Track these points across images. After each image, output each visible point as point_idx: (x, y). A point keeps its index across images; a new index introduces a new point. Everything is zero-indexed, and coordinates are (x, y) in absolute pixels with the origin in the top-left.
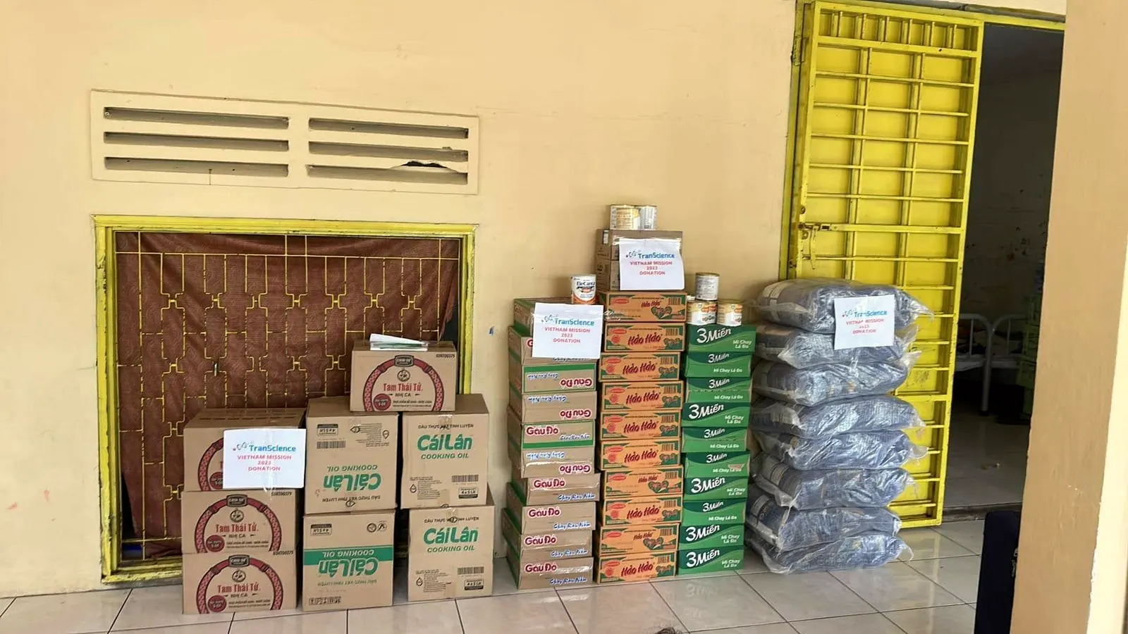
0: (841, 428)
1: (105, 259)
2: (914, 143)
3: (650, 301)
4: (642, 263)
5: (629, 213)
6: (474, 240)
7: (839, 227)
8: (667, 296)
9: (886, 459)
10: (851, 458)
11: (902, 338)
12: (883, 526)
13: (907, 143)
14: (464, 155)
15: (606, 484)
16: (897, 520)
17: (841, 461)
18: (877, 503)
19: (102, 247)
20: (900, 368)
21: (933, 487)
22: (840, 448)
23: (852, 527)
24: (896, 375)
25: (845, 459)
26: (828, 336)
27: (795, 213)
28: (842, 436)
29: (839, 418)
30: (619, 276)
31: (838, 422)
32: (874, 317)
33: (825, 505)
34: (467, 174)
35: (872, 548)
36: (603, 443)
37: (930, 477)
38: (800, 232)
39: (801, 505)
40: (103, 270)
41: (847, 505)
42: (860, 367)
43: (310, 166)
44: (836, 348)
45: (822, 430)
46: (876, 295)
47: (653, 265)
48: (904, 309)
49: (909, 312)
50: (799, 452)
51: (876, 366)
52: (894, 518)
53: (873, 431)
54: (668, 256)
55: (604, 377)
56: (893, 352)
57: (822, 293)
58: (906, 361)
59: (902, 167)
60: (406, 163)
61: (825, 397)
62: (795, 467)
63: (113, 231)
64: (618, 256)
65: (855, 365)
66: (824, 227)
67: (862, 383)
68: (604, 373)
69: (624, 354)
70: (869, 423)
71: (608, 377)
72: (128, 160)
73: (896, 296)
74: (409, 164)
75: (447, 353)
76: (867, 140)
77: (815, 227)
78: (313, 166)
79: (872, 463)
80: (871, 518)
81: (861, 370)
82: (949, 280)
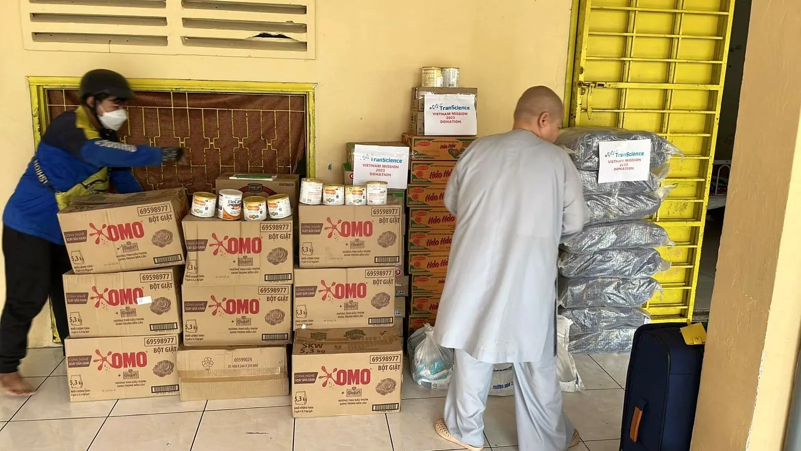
0: (601, 246)
1: (38, 110)
2: (682, 13)
3: (447, 144)
4: (442, 114)
5: (434, 73)
6: (314, 96)
7: (613, 85)
8: (461, 140)
9: (639, 270)
10: (609, 269)
11: (657, 175)
12: (635, 322)
13: (675, 13)
14: (303, 28)
15: (413, 284)
16: (648, 318)
17: (601, 271)
18: (630, 305)
19: (36, 101)
20: (655, 199)
21: (687, 294)
22: (601, 261)
23: (608, 322)
24: (651, 205)
25: (605, 270)
26: (593, 173)
27: (576, 73)
28: (602, 252)
29: (601, 237)
30: (424, 124)
31: (599, 241)
32: (632, 157)
33: (587, 305)
34: (306, 43)
35: (625, 339)
36: (410, 253)
37: (684, 286)
38: (579, 89)
39: (566, 305)
40: (37, 117)
41: (606, 306)
42: (620, 198)
43: (185, 37)
44: (599, 182)
45: (585, 247)
46: (635, 139)
47: (451, 115)
48: (658, 151)
49: (663, 153)
50: (566, 263)
51: (634, 197)
52: (645, 317)
53: (630, 249)
54: (465, 108)
55: (410, 203)
56: (648, 185)
57: (589, 137)
58: (660, 193)
59: (671, 34)
60: (258, 34)
61: (589, 221)
62: (563, 275)
63: (44, 89)
64: (424, 108)
65: (616, 196)
66: (599, 85)
67: (621, 211)
68: (410, 200)
69: (426, 185)
70: (625, 242)
71: (414, 203)
72: (51, 34)
73: (652, 140)
74: (260, 36)
75: (288, 183)
76: (639, 11)
77: (592, 85)
78: (189, 38)
79: (627, 273)
80: (624, 316)
81: (620, 200)
82: (708, 128)
